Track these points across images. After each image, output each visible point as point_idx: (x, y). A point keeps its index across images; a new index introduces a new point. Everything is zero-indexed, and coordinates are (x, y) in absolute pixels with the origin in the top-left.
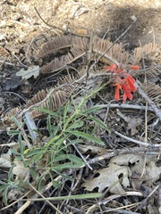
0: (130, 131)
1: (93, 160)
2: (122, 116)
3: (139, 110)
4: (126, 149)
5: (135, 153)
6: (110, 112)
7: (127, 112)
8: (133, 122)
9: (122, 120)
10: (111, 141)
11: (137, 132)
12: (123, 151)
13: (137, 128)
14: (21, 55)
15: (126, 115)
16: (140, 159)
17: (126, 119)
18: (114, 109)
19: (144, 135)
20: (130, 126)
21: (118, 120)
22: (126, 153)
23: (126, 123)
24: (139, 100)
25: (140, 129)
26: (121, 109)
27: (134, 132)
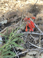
0: (34, 42)
2: (32, 37)
3: (38, 35)
4: (33, 49)
5: (36, 51)
6: (28, 35)
7: (34, 35)
8: (36, 39)
9: (32, 38)
10: (28, 46)
11: (37, 42)
13: (37, 41)
14: (3, 17)
15: (34, 36)
16: (38, 53)
18: (29, 34)
19: (39, 44)
20: (35, 40)
21: (31, 38)
22: (32, 51)
23: (33, 39)
24: (38, 31)
25: (38, 42)
26: (32, 34)
27: (36, 42)
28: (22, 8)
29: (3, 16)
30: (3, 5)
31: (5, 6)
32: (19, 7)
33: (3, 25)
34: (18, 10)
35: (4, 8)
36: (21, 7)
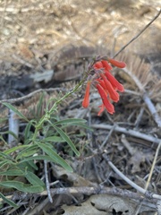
0: (132, 166)
1: (61, 190)
2: (127, 145)
3: (152, 143)
4: (114, 189)
6: (113, 135)
7: (136, 142)
8: (138, 156)
9: (125, 150)
12: (108, 189)
13: (141, 166)
14: (45, 59)
15: (134, 146)
16: (131, 210)
17: (131, 150)
18: (120, 134)
19: (146, 180)
20: (133, 160)
21: (121, 148)
22: (111, 194)
23: (130, 155)
25: (144, 166)
26: (128, 136)
27: (136, 168)
28: (120, 38)
29: (46, 56)
30: (57, 19)
31: (60, 26)
32: (111, 34)
33: (37, 86)
34: (103, 43)
35: (59, 30)
36: (116, 36)
